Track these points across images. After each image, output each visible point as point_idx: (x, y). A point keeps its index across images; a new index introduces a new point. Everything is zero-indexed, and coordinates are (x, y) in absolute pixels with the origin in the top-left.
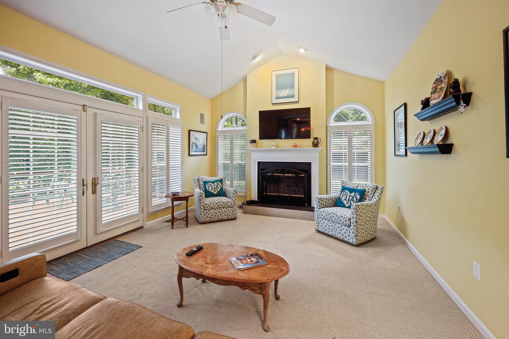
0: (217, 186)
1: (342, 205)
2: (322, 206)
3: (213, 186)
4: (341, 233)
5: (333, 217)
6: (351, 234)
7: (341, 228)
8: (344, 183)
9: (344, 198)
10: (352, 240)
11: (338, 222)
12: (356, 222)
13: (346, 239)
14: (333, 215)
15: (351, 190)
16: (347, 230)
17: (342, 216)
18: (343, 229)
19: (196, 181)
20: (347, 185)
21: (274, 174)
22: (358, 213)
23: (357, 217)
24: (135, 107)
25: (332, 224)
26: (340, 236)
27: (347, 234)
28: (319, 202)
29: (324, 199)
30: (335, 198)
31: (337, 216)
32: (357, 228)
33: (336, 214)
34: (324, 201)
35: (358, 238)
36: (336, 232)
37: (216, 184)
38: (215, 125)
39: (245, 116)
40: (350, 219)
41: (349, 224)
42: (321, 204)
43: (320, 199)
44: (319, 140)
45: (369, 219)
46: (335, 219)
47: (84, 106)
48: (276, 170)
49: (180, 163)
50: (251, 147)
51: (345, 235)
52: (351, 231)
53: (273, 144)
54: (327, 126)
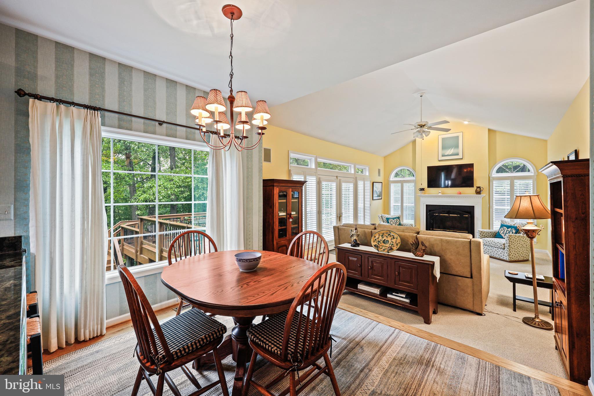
0: (396, 221)
1: (500, 237)
2: (483, 236)
3: (394, 222)
4: (498, 253)
5: (491, 243)
6: (505, 254)
7: (497, 251)
8: (503, 222)
9: (502, 232)
10: (506, 258)
11: (495, 246)
12: (509, 246)
13: (501, 258)
14: (491, 242)
15: (508, 227)
16: (502, 252)
17: (498, 243)
18: (499, 251)
19: (381, 218)
20: (506, 223)
21: (441, 215)
22: (511, 240)
23: (510, 243)
24: (349, 172)
25: (491, 248)
26: (497, 256)
27: (502, 254)
28: (480, 234)
29: (485, 232)
30: (495, 232)
31: (494, 242)
32: (510, 250)
33: (494, 241)
34: (485, 233)
35: (510, 256)
36: (494, 253)
37: (395, 220)
38: (388, 176)
39: (414, 169)
40: (504, 244)
41: (504, 247)
42: (482, 235)
43: (482, 232)
44: (482, 189)
45: (520, 246)
46: (493, 245)
47: (337, 176)
48: (443, 211)
49: (369, 205)
50: (420, 193)
51: (500, 255)
52: (505, 252)
53: (440, 191)
54: (489, 177)
